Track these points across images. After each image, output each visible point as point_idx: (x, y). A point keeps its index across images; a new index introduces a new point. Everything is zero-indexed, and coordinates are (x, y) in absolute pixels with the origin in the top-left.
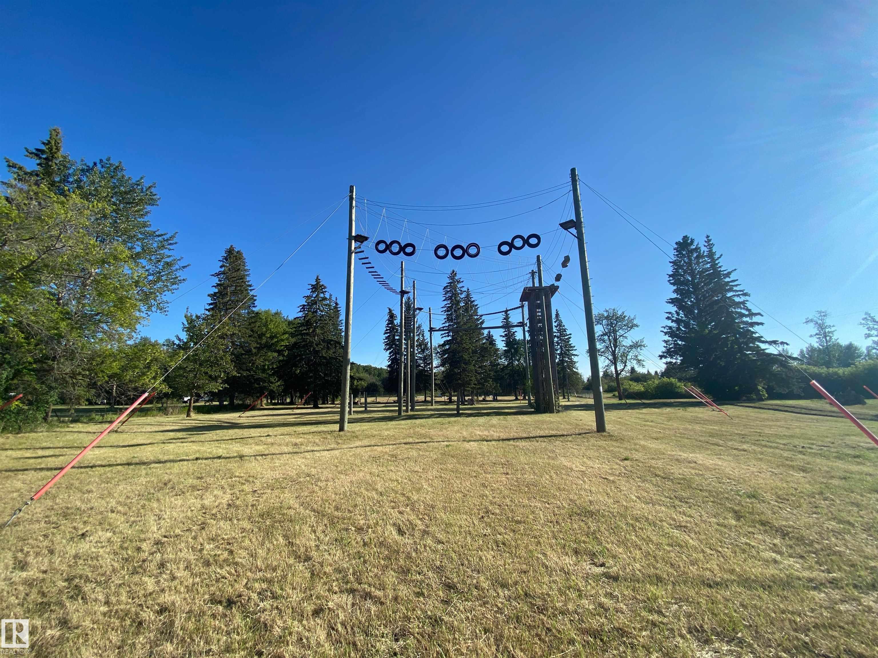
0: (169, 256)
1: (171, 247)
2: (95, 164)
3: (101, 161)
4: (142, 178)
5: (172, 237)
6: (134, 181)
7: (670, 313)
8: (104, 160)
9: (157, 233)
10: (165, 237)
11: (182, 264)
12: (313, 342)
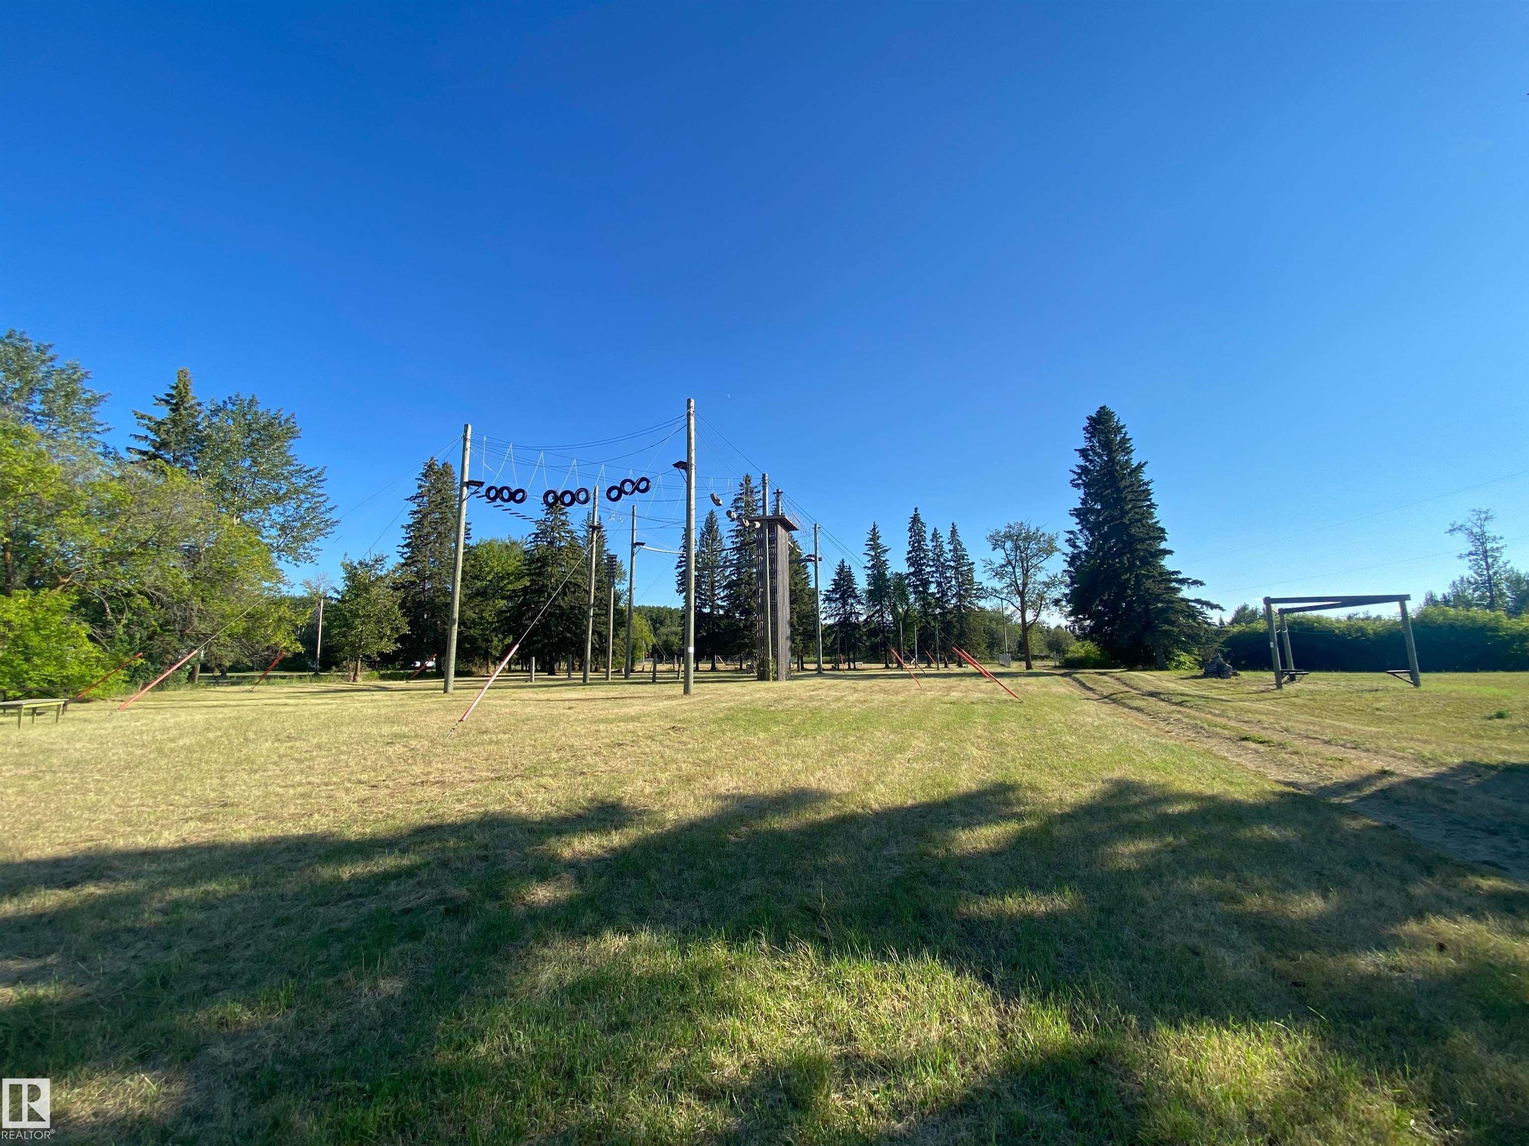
0: (322, 495)
1: (322, 484)
2: (225, 402)
3: (230, 398)
4: (279, 411)
5: (320, 474)
6: (272, 413)
7: (1071, 532)
8: (234, 398)
9: (305, 469)
10: (313, 474)
11: (328, 505)
12: (547, 586)
